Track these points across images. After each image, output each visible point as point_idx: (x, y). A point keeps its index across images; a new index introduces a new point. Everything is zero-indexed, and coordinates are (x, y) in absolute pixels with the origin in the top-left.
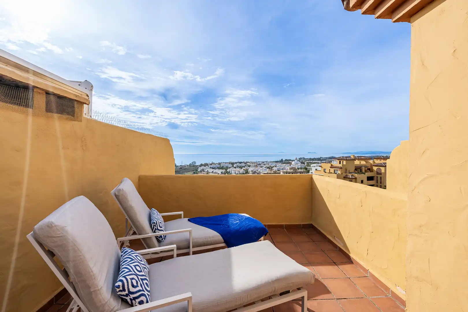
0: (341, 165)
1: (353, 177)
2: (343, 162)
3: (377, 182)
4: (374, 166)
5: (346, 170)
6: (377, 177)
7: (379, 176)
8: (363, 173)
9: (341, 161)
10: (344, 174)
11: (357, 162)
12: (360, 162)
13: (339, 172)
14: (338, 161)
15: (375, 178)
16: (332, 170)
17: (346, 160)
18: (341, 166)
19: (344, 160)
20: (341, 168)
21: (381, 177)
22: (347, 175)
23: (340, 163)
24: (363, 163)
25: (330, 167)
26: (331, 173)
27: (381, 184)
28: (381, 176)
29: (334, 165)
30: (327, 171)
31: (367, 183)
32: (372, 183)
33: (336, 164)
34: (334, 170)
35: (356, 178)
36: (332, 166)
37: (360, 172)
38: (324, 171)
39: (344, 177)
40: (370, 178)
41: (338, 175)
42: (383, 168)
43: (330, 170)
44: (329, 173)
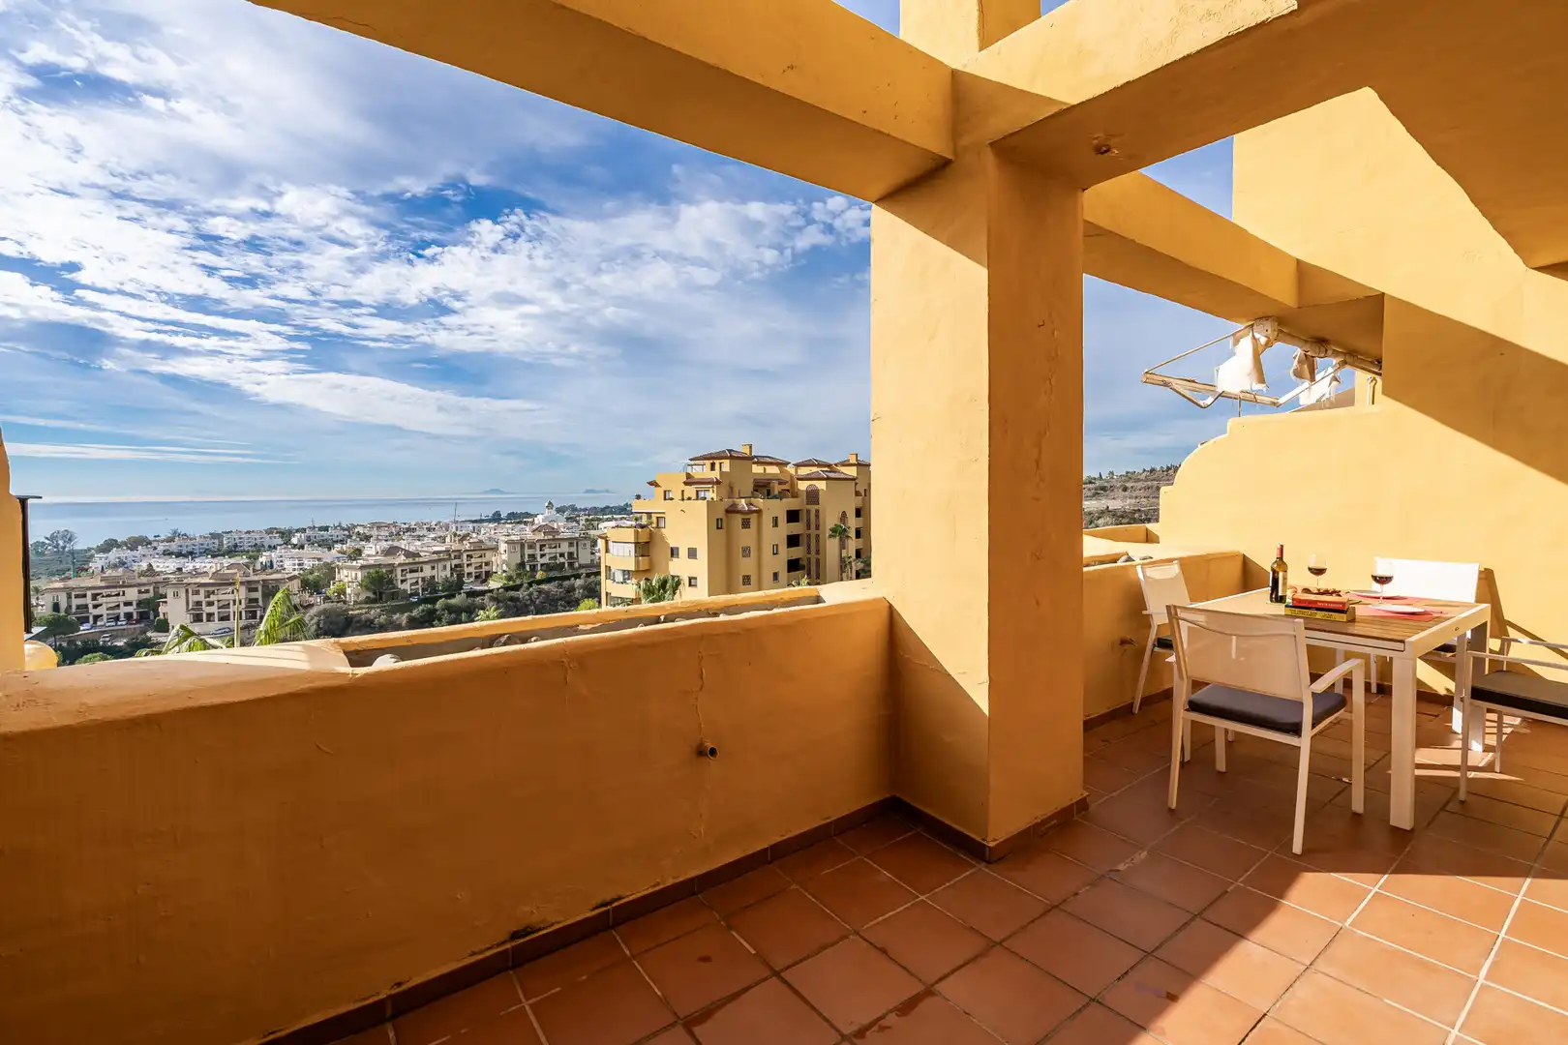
0: (715, 475)
1: (754, 509)
2: (721, 463)
3: (808, 527)
4: (798, 479)
5: (731, 489)
6: (808, 512)
7: (813, 508)
8: (775, 497)
9: (717, 462)
10: (727, 502)
11: (757, 469)
12: (765, 469)
13: (711, 495)
14: (708, 463)
15: (803, 516)
16: (691, 491)
17: (731, 458)
18: (718, 478)
19: (726, 458)
20: (718, 482)
21: (817, 511)
22: (734, 505)
23: (713, 467)
24: (773, 470)
25: (686, 483)
26: (689, 499)
27: (817, 532)
28: (816, 507)
29: (696, 477)
30: (676, 495)
31: (785, 529)
32: (796, 528)
33: (702, 471)
34: (697, 492)
35: (759, 512)
36: (689, 480)
37: (769, 495)
38: (665, 499)
39: (728, 511)
40: (793, 516)
41: (711, 504)
42: (821, 485)
43: (683, 491)
44: (683, 500)
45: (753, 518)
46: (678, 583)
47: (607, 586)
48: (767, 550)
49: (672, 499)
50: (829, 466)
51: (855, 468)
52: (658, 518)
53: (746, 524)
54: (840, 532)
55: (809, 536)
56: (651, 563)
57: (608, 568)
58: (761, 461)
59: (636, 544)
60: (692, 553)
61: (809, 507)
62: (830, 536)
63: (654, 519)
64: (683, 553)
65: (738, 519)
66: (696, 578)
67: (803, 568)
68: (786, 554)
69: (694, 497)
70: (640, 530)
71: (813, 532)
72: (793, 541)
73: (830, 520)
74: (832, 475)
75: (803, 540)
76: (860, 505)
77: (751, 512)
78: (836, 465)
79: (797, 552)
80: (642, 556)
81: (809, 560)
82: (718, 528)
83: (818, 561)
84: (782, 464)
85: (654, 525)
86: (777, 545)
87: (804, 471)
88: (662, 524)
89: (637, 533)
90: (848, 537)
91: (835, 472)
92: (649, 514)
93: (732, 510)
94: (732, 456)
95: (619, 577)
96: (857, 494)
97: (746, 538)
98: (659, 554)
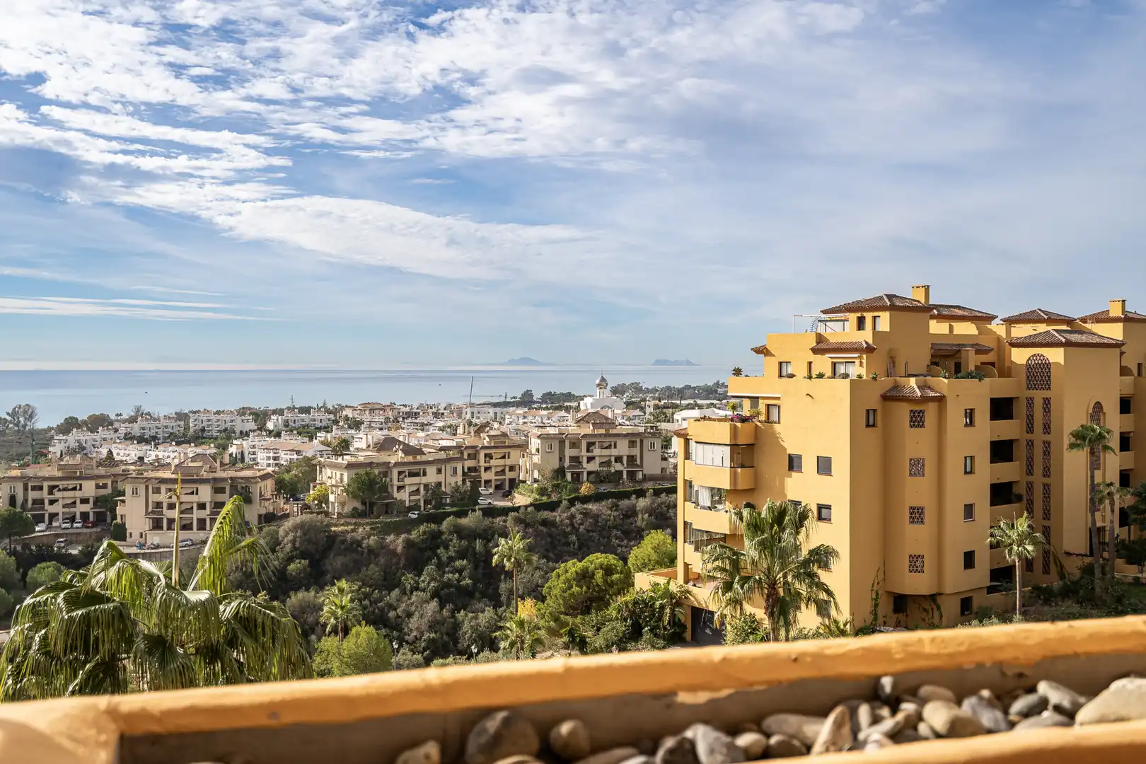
0: (866, 336)
1: (932, 394)
2: (875, 318)
3: (1030, 429)
4: (1012, 345)
5: (893, 360)
6: (1030, 401)
7: (1039, 395)
8: (970, 376)
9: (869, 316)
10: (885, 382)
11: (937, 328)
12: (951, 328)
13: (858, 370)
14: (853, 317)
15: (1020, 409)
16: (823, 363)
17: (893, 308)
18: (870, 342)
19: (883, 308)
20: (869, 349)
21: (1047, 402)
22: (896, 387)
23: (861, 323)
24: (966, 329)
25: (815, 351)
26: (821, 376)
27: (1047, 438)
28: (1046, 394)
29: (832, 340)
30: (799, 369)
31: (986, 430)
32: (1007, 429)
33: (844, 331)
34: (834, 365)
35: (941, 400)
36: (821, 346)
37: (958, 371)
38: (781, 376)
39: (886, 398)
40: (1001, 409)
41: (856, 385)
42: (1055, 356)
43: (810, 363)
44: (810, 377)
45: (931, 411)
46: (803, 517)
47: (686, 513)
48: (954, 464)
49: (791, 376)
50: (1069, 322)
51: (1120, 325)
52: (768, 406)
53: (917, 420)
54: (1090, 439)
55: (1030, 444)
56: (757, 478)
57: (688, 484)
58: (948, 314)
59: (734, 446)
60: (824, 466)
61: (1031, 393)
62: (1072, 446)
63: (762, 407)
64: (809, 464)
65: (904, 411)
66: (829, 507)
67: (1019, 498)
68: (987, 473)
69: (829, 373)
70: (739, 425)
71: (1038, 436)
72: (1001, 451)
73: (1072, 417)
74: (1075, 338)
75: (1020, 451)
76: (1128, 391)
77: (925, 400)
78: (1084, 320)
79: (1008, 472)
80: (742, 466)
81: (1030, 487)
82: (868, 426)
83: (1047, 487)
84: (982, 319)
85: (763, 418)
86: (972, 458)
87: (1022, 331)
88: (774, 417)
89: (734, 431)
90: (1106, 448)
91: (1081, 332)
92: (754, 400)
93: (892, 396)
94: (894, 305)
95: (705, 499)
96: (1124, 371)
97: (917, 443)
98: (771, 466)
